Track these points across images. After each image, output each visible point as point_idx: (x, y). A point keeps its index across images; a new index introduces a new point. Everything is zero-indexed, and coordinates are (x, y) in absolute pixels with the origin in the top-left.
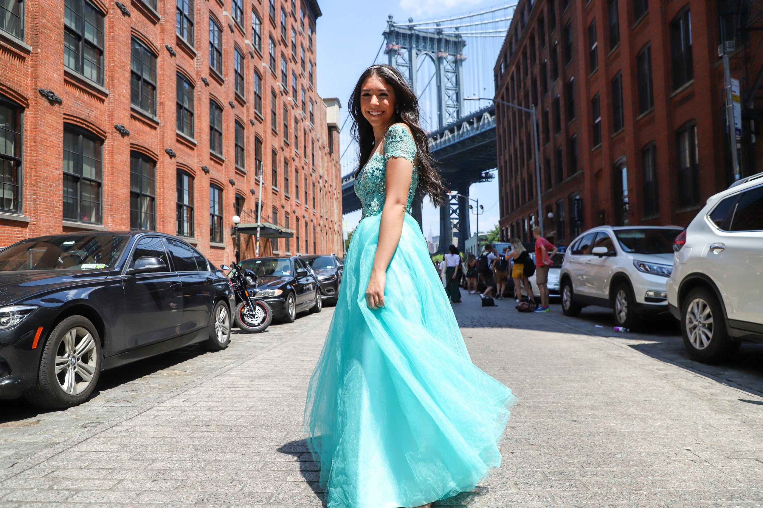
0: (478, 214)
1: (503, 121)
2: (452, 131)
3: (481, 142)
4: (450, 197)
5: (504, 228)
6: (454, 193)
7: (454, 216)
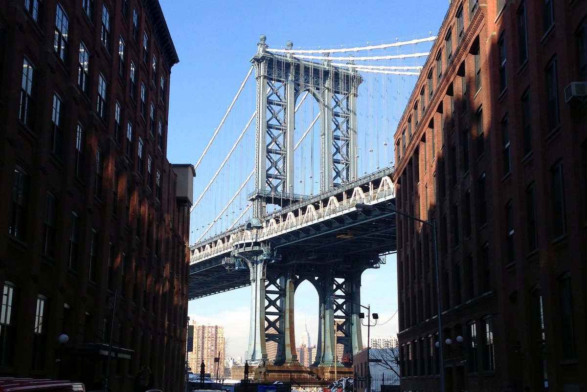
0: (369, 326)
1: (405, 205)
2: (339, 198)
3: (379, 216)
4: (335, 287)
5: (404, 345)
6: (340, 281)
7: (339, 313)
